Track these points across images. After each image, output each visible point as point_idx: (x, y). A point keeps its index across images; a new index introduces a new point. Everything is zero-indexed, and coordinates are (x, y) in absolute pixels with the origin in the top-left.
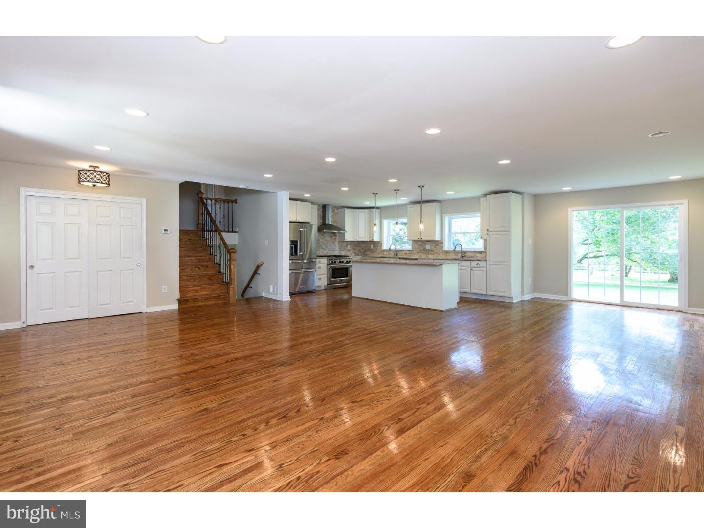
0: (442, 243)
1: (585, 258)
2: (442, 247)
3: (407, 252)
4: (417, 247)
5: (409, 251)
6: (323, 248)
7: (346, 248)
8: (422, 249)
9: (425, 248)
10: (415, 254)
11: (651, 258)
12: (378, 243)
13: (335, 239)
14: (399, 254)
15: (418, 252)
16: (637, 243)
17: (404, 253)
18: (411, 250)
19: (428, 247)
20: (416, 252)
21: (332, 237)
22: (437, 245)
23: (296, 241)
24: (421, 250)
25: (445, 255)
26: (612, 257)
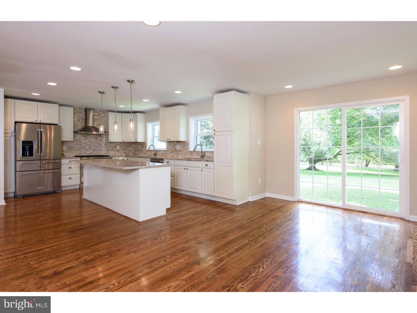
0: (188, 144)
1: (339, 154)
2: (188, 148)
3: (164, 152)
4: (170, 147)
5: (164, 151)
6: (86, 149)
7: (115, 149)
8: (173, 149)
9: (176, 149)
10: (169, 154)
11: (382, 155)
12: (144, 144)
13: (101, 140)
14: (157, 154)
15: (171, 152)
16: (373, 144)
17: (161, 153)
18: (167, 151)
19: (178, 147)
20: (169, 152)
21: (97, 138)
22: (185, 146)
23: (31, 142)
24: (173, 151)
25: (190, 155)
26: (356, 154)
